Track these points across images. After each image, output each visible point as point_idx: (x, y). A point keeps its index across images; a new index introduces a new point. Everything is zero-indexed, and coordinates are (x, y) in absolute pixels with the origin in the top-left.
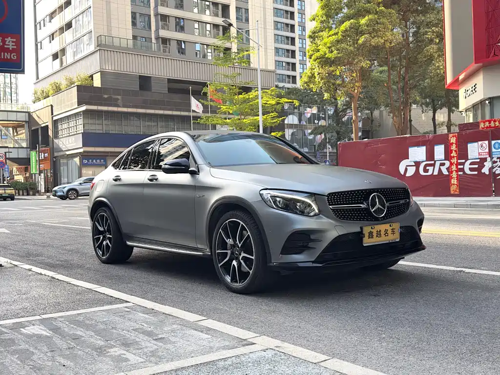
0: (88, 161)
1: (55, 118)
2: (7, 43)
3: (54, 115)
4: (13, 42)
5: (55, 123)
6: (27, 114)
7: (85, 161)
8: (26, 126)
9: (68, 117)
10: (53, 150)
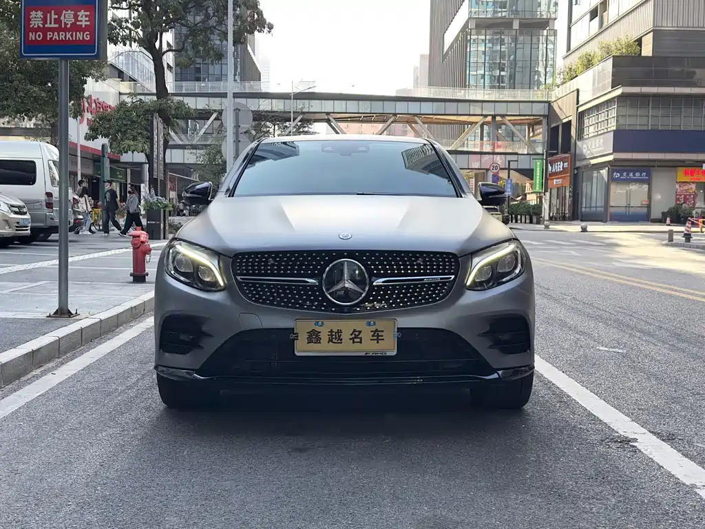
0: (622, 175)
1: (581, 109)
2: (79, 19)
3: (580, 104)
4: (86, 16)
5: (581, 116)
6: (547, 104)
7: (617, 175)
8: (545, 122)
9: (597, 107)
10: (575, 157)
